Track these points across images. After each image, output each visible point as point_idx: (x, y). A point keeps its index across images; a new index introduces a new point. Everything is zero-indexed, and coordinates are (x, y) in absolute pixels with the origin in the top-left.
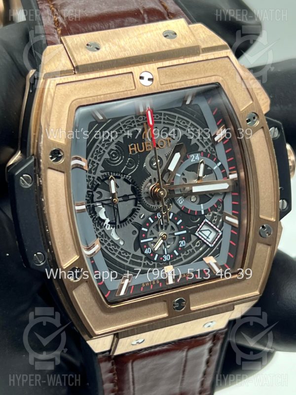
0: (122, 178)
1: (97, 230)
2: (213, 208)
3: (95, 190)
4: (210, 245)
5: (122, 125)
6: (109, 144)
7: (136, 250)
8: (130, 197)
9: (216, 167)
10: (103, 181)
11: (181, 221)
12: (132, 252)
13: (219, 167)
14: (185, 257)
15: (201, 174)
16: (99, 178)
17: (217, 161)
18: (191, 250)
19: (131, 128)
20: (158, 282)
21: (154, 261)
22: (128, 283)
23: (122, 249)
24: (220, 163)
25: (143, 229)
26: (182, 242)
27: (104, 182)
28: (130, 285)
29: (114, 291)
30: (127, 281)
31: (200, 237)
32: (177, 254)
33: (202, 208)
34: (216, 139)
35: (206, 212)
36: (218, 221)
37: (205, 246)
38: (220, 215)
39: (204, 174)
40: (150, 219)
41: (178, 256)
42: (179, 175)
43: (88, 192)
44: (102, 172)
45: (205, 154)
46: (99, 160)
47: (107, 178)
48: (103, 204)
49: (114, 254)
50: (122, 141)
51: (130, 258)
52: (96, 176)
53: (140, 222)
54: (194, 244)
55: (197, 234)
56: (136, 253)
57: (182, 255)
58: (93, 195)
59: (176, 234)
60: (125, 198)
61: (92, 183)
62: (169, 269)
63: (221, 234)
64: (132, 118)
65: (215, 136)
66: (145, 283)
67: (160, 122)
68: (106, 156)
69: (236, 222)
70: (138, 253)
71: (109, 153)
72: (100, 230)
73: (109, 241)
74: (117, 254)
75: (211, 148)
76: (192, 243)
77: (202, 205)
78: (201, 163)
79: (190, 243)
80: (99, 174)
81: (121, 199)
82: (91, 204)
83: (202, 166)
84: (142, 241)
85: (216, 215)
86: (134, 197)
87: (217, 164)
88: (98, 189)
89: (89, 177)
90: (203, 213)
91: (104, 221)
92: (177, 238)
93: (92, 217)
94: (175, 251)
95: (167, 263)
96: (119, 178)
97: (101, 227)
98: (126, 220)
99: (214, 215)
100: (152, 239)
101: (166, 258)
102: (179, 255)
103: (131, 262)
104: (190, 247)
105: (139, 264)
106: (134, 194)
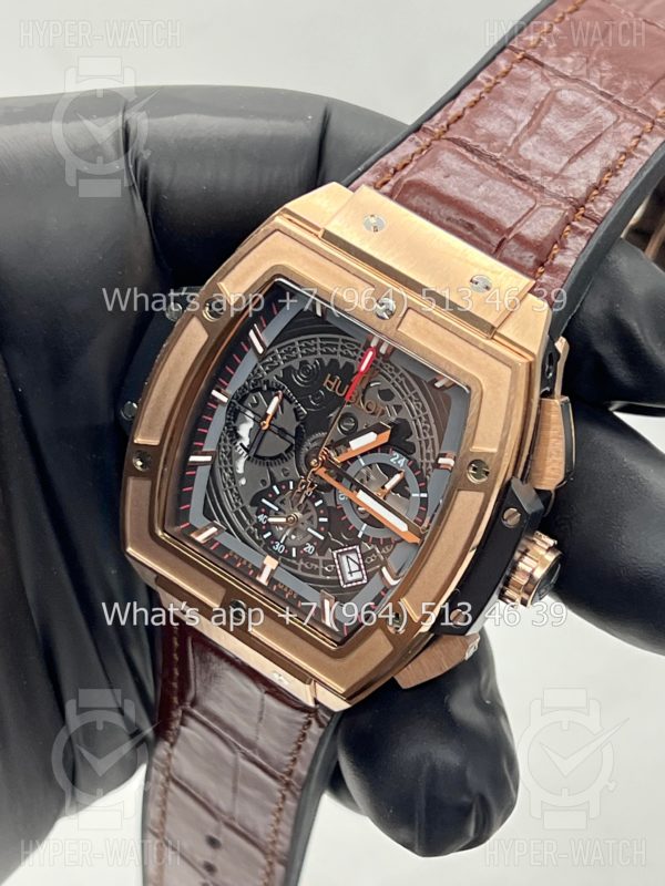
0: (294, 406)
2: (376, 541)
3: (254, 391)
4: (342, 583)
5: (340, 343)
6: (309, 354)
7: (252, 504)
8: (288, 437)
9: (417, 495)
10: (270, 389)
11: (326, 520)
12: (246, 503)
13: (422, 499)
14: (303, 569)
15: (388, 486)
16: (267, 382)
17: (423, 490)
18: (316, 566)
19: (348, 356)
20: (250, 566)
21: (263, 538)
22: (213, 534)
23: (237, 489)
24: (424, 495)
25: (275, 487)
26: (310, 547)
27: (271, 391)
28: (216, 539)
29: (193, 529)
30: (214, 530)
31: (336, 561)
32: (294, 555)
33: (363, 528)
34: (441, 461)
35: (365, 538)
36: (373, 564)
37: (336, 578)
38: (382, 558)
39: (394, 489)
40: (291, 483)
41: (295, 559)
42: (363, 464)
43: (244, 386)
44: (277, 377)
45: (414, 467)
46: (285, 361)
49: (224, 485)
50: (326, 363)
51: (239, 508)
53: (280, 477)
54: (326, 563)
55: (335, 554)
56: (249, 507)
57: (301, 562)
58: (245, 397)
59: (309, 530)
60: (282, 432)
62: (270, 563)
63: (365, 582)
64: (359, 346)
65: (444, 456)
66: (234, 553)
67: (389, 380)
68: (295, 364)
70: (252, 510)
71: (301, 363)
72: (228, 444)
73: (229, 466)
74: (228, 488)
75: (430, 467)
76: (324, 561)
77: (365, 525)
78: (400, 472)
79: (321, 558)
80: (272, 377)
82: (238, 406)
83: (397, 478)
84: (264, 501)
85: (376, 554)
86: (293, 441)
87: (421, 492)
88: (259, 394)
89: (259, 371)
90: (360, 536)
91: (238, 437)
92: (309, 537)
93: (228, 419)
94: (294, 550)
95: (275, 555)
96: (291, 402)
97: (231, 441)
98: (263, 458)
99: (373, 551)
100: (277, 509)
101: (278, 547)
102: (297, 559)
103: (237, 513)
104: (317, 562)
105: (244, 525)
106: (295, 438)
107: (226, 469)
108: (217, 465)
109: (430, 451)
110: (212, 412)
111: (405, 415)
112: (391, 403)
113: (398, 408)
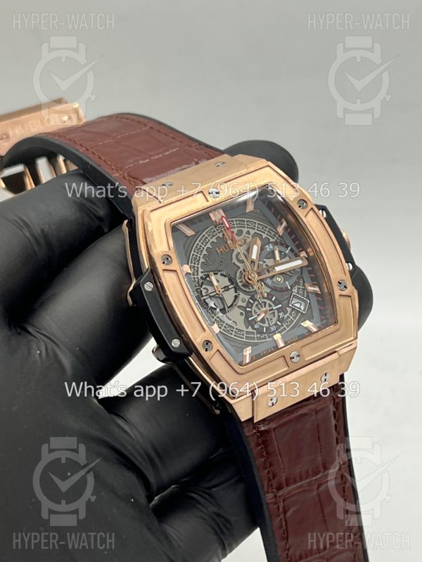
0: (219, 274)
1: (213, 317)
2: (296, 283)
3: (201, 287)
4: (304, 312)
5: (206, 236)
6: (201, 252)
7: (247, 327)
8: (230, 287)
9: (288, 251)
11: (274, 297)
12: (245, 330)
13: (290, 250)
14: (288, 326)
15: (278, 259)
16: (201, 278)
17: (287, 247)
18: (290, 320)
19: (214, 236)
20: (272, 349)
21: (264, 333)
22: (250, 353)
24: (289, 248)
25: (248, 309)
26: (281, 314)
27: (206, 279)
30: (248, 352)
31: (294, 307)
32: (280, 324)
33: (288, 284)
35: (292, 287)
36: (303, 293)
37: (299, 314)
38: (303, 287)
39: (281, 258)
40: (250, 300)
42: (262, 263)
43: (197, 289)
44: (202, 272)
45: (276, 244)
46: (198, 264)
47: (208, 276)
48: (210, 297)
49: (231, 334)
50: (210, 247)
51: (245, 335)
52: (199, 277)
53: (244, 305)
54: (291, 314)
55: (290, 305)
56: (247, 330)
57: (284, 325)
58: (201, 291)
59: (274, 309)
60: (226, 289)
61: (198, 282)
62: (277, 337)
63: (309, 301)
64: (212, 228)
66: (263, 352)
67: (234, 227)
68: (202, 260)
69: (317, 289)
70: (250, 329)
71: (203, 258)
73: (224, 325)
74: (233, 333)
75: (279, 238)
77: (287, 282)
78: (275, 250)
79: (288, 314)
80: (201, 275)
81: (224, 290)
82: (202, 299)
83: (277, 252)
84: (250, 319)
86: (233, 286)
87: (287, 249)
88: (203, 286)
89: (194, 278)
90: (289, 288)
91: (215, 309)
92: (276, 311)
93: (205, 308)
94: (278, 322)
95: (274, 333)
96: (217, 274)
98: (232, 306)
99: (299, 288)
100: (257, 316)
101: (273, 329)
102: (282, 325)
103: (247, 338)
104: (288, 317)
105: (254, 338)
106: (232, 284)
107: (225, 327)
109: (273, 233)
111: (252, 232)
112: (244, 234)
113: (248, 233)
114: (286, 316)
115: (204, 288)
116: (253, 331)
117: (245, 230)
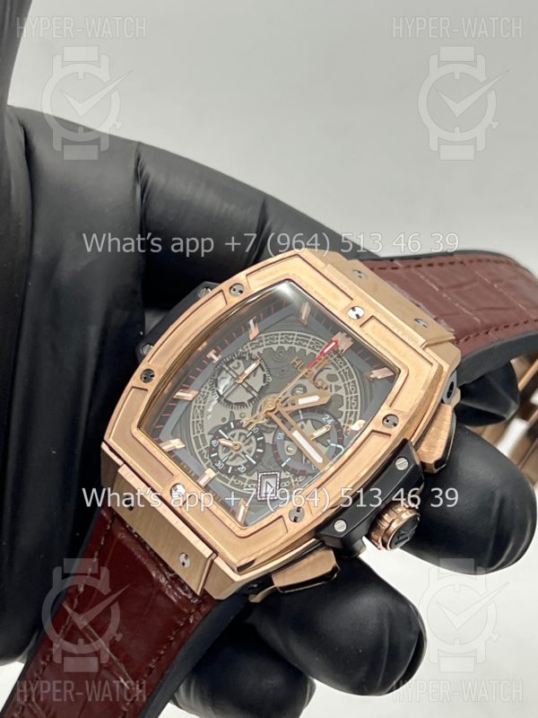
0: (265, 372)
1: (206, 387)
2: (293, 471)
3: (239, 358)
5: (310, 340)
6: (286, 342)
7: (210, 433)
8: (253, 392)
9: (334, 445)
11: (262, 451)
12: (206, 432)
13: (337, 448)
14: (232, 484)
15: (316, 435)
16: (251, 354)
17: (340, 442)
18: (242, 483)
19: (313, 348)
21: (210, 456)
23: (202, 421)
24: (340, 446)
25: (232, 424)
26: (243, 467)
27: (249, 360)
29: (160, 441)
32: (229, 472)
33: (288, 461)
35: (287, 467)
41: (228, 475)
42: (302, 418)
44: (258, 352)
45: (338, 427)
46: (267, 345)
47: (254, 360)
49: (194, 417)
50: (297, 350)
51: (199, 435)
52: (251, 352)
53: (236, 418)
56: (206, 436)
57: (232, 479)
58: (232, 361)
59: (247, 456)
60: (249, 389)
62: (210, 473)
67: (337, 369)
68: (274, 347)
70: (209, 437)
71: (279, 347)
73: (202, 405)
74: (195, 420)
76: (249, 480)
78: (327, 427)
79: (248, 478)
80: (254, 353)
81: (246, 386)
82: (224, 366)
83: (324, 430)
84: (220, 431)
86: (256, 395)
87: (338, 443)
88: (241, 362)
89: (247, 347)
90: (283, 465)
91: (217, 386)
92: (246, 461)
94: (231, 468)
95: (215, 468)
96: (263, 370)
97: (211, 388)
98: (230, 403)
99: (289, 479)
100: (228, 437)
101: (219, 464)
102: (230, 475)
103: (196, 438)
104: (244, 480)
105: (198, 447)
106: (258, 393)
107: (199, 407)
108: (194, 404)
109: (352, 419)
110: (203, 367)
111: (342, 392)
112: (333, 384)
113: (338, 388)
114: (244, 476)
115: (238, 364)
116: (208, 441)
117: (340, 383)
